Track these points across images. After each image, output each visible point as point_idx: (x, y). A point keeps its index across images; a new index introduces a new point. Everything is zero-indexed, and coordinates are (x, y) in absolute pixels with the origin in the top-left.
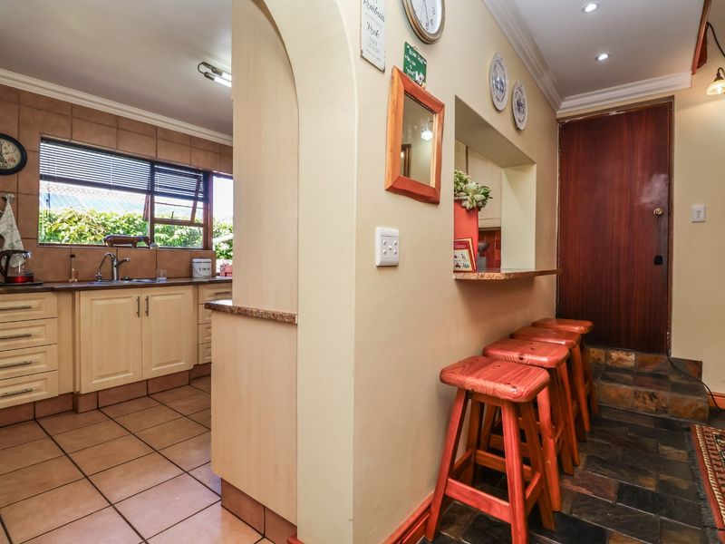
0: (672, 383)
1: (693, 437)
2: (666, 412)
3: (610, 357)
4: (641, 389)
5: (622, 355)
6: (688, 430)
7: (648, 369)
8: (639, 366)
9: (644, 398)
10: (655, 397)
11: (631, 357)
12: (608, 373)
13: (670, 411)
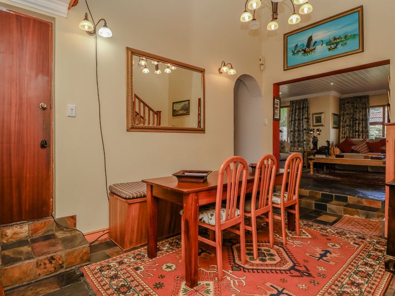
0: (61, 239)
1: (88, 280)
2: (62, 267)
3: (6, 235)
4: (41, 258)
5: (16, 229)
6: (82, 275)
7: (40, 234)
8: (32, 234)
9: (45, 264)
10: (54, 259)
11: (24, 229)
12: (6, 253)
13: (65, 265)
